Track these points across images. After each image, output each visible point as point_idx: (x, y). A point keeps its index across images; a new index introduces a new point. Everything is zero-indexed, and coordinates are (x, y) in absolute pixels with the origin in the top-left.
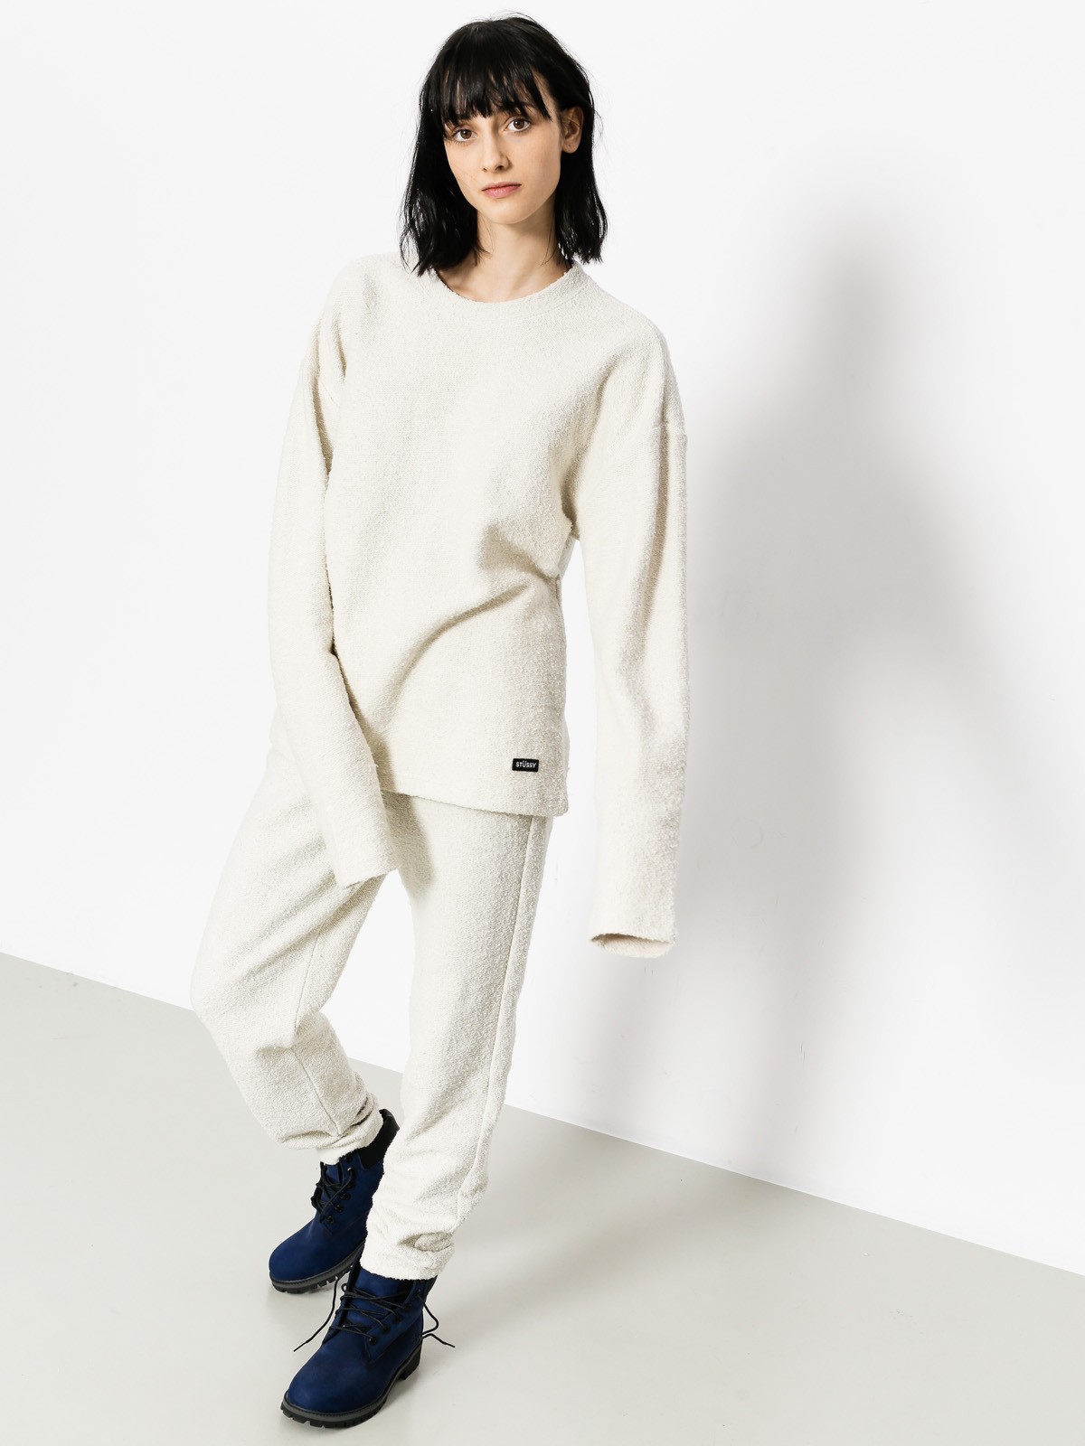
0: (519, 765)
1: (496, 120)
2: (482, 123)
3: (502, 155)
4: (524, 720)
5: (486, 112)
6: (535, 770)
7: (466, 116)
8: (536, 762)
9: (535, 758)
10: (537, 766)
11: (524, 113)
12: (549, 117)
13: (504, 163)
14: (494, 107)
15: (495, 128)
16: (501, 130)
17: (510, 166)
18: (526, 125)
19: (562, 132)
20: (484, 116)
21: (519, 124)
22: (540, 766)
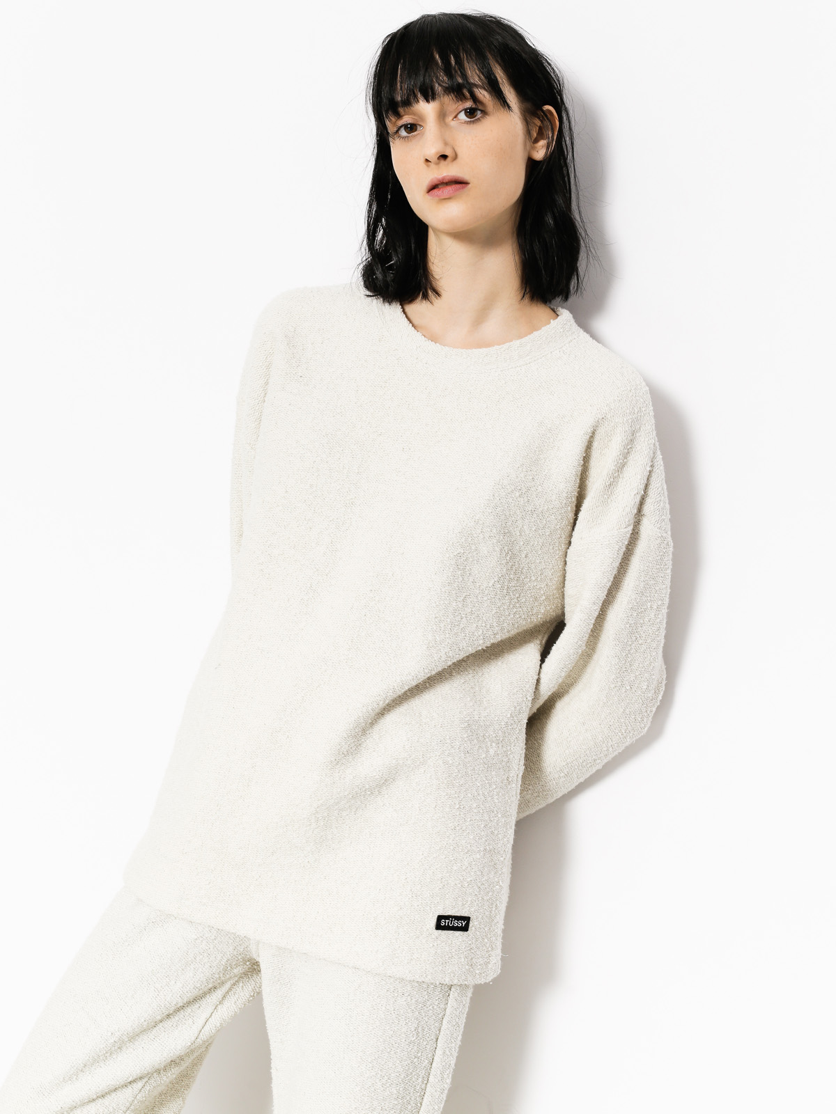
0: (445, 923)
1: (442, 105)
2: (426, 109)
3: (446, 144)
4: (455, 868)
5: (429, 95)
6: (465, 929)
7: (407, 103)
8: (467, 919)
9: (466, 915)
10: (467, 925)
11: (474, 98)
12: (509, 107)
13: (448, 152)
14: (438, 88)
15: (442, 116)
16: (449, 119)
17: (456, 157)
18: (479, 114)
19: (528, 132)
20: (428, 101)
21: (471, 113)
22: (471, 925)
